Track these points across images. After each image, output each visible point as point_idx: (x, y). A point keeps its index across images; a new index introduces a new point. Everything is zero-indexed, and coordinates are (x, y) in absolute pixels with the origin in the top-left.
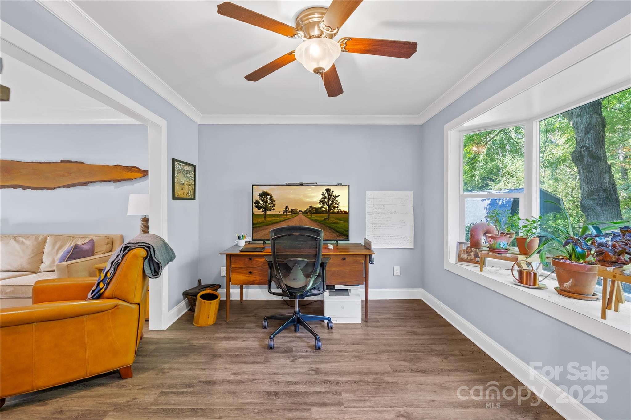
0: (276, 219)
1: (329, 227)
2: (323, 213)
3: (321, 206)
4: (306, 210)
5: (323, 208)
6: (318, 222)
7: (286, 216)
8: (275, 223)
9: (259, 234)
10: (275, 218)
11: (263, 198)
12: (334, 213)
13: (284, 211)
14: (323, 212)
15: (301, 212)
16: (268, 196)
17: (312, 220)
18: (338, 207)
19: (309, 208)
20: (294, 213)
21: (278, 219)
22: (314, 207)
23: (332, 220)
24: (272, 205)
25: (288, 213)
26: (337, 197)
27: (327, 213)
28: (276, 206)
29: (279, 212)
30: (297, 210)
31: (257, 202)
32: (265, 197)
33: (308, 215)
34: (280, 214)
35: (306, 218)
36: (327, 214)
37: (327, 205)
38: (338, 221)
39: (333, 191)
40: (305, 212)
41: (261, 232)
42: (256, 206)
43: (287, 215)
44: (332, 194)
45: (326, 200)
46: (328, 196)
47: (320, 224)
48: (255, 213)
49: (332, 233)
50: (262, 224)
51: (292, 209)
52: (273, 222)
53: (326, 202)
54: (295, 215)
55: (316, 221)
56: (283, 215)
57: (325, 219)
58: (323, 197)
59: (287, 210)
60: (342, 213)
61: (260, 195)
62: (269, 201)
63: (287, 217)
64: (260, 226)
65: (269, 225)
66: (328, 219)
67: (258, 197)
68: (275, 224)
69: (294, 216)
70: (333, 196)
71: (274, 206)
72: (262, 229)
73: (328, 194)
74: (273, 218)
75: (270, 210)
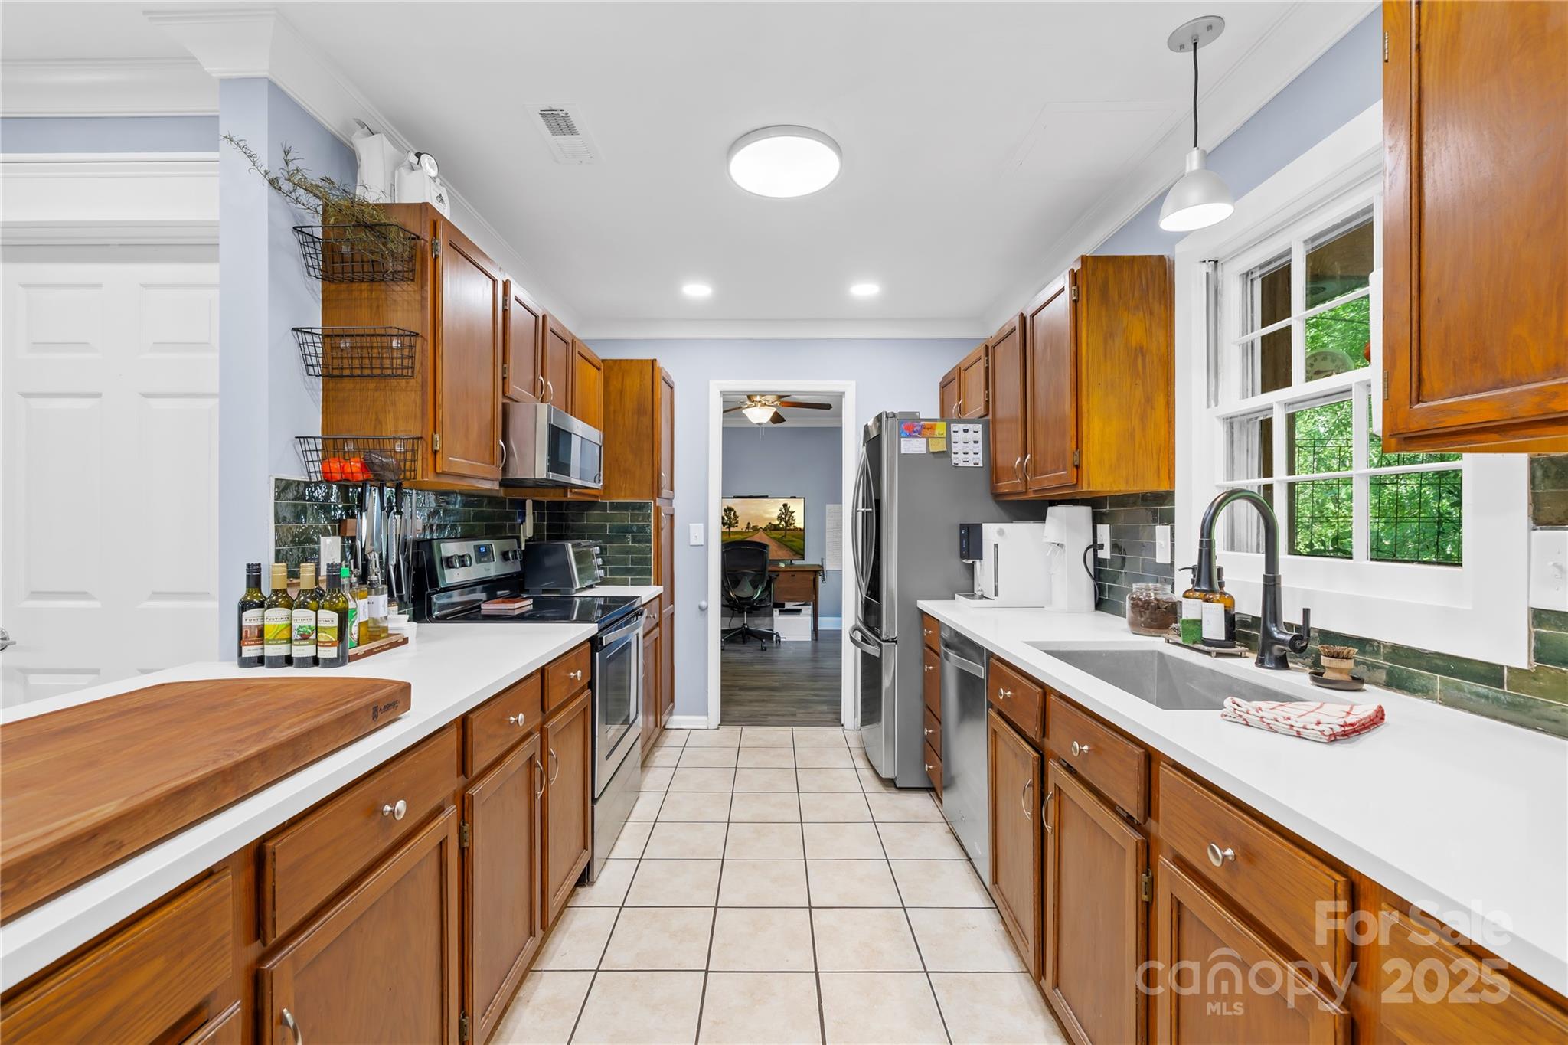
1: (786, 546)
3: (779, 522)
4: (766, 527)
5: (781, 524)
6: (776, 540)
10: (738, 536)
11: (728, 513)
12: (789, 530)
13: (746, 528)
14: (781, 529)
15: (761, 529)
16: (732, 510)
17: (771, 538)
18: (793, 524)
19: (769, 524)
20: (755, 529)
21: (742, 536)
22: (774, 523)
23: (789, 538)
25: (750, 530)
26: (793, 512)
27: (784, 530)
28: (739, 522)
30: (758, 526)
31: (724, 518)
33: (768, 532)
34: (743, 530)
35: (766, 535)
36: (785, 532)
37: (784, 521)
38: (794, 539)
39: (790, 506)
40: (765, 530)
42: (723, 524)
43: (749, 532)
44: (788, 509)
45: (783, 516)
46: (785, 511)
47: (778, 543)
49: (788, 553)
51: (754, 526)
53: (783, 518)
54: (756, 531)
55: (774, 538)
56: (745, 532)
57: (783, 537)
58: (781, 513)
59: (749, 527)
60: (797, 530)
66: (785, 536)
69: (755, 533)
70: (790, 512)
71: (737, 522)
73: (785, 508)
74: (736, 536)
75: (734, 527)
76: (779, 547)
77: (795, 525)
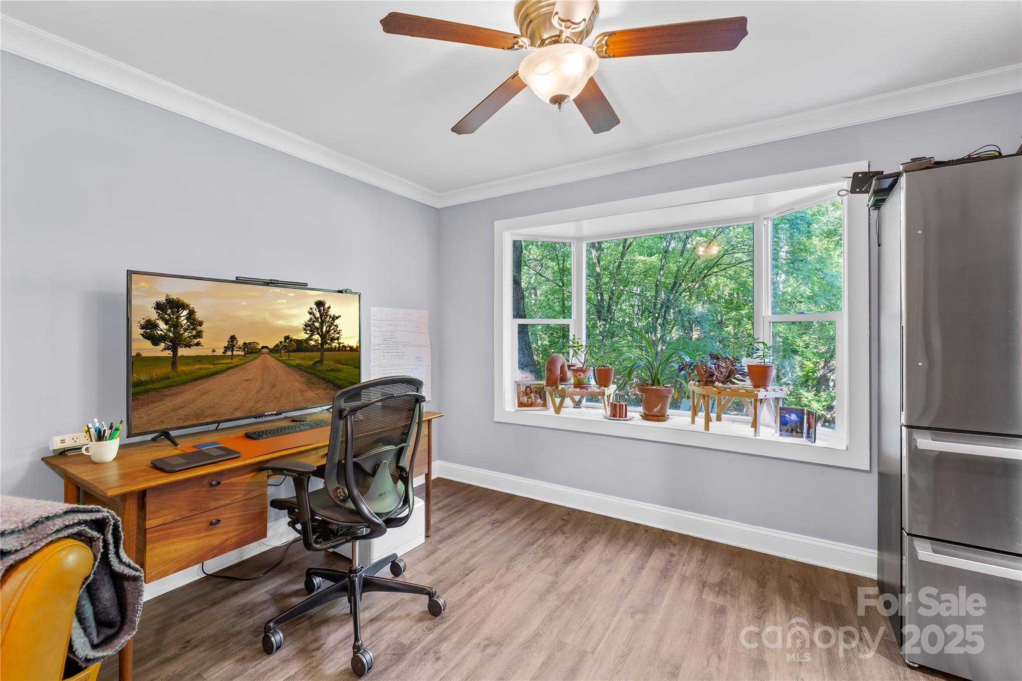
0: (203, 366)
1: (323, 379)
2: (312, 351)
3: (307, 336)
4: (277, 346)
5: (311, 340)
6: (301, 370)
7: (232, 359)
8: (202, 378)
9: (156, 409)
10: (201, 364)
11: (169, 315)
12: (331, 350)
13: (225, 347)
14: (312, 348)
15: (265, 350)
16: (184, 309)
17: (290, 366)
18: (338, 339)
19: (283, 340)
20: (250, 351)
21: (211, 366)
22: (294, 337)
23: (328, 364)
24: (194, 332)
25: (235, 353)
26: (337, 318)
27: (319, 350)
28: (204, 335)
29: (214, 351)
30: (258, 344)
31: (149, 326)
32: (173, 313)
33: (281, 356)
34: (215, 354)
35: (277, 362)
36: (319, 353)
37: (318, 333)
38: (340, 366)
39: (329, 308)
40: (276, 350)
41: (163, 402)
42: (146, 336)
43: (232, 356)
44: (327, 313)
45: (317, 324)
46: (321, 316)
47: (305, 374)
48: (143, 355)
49: (328, 391)
50: (165, 381)
51: (245, 344)
52: (197, 374)
53: (317, 328)
54: (253, 356)
55: (298, 367)
56: (223, 357)
57: (314, 364)
58: (311, 319)
59: (234, 346)
60: (346, 350)
61: (159, 306)
62: (184, 321)
63: (234, 360)
64: (160, 388)
65: (185, 383)
66: (320, 362)
67: (154, 311)
68: (202, 381)
69: (250, 358)
70: (330, 317)
71: (199, 335)
72: (166, 396)
73: (320, 311)
74: (198, 366)
75: (189, 346)
76: (308, 382)
77: (341, 341)
